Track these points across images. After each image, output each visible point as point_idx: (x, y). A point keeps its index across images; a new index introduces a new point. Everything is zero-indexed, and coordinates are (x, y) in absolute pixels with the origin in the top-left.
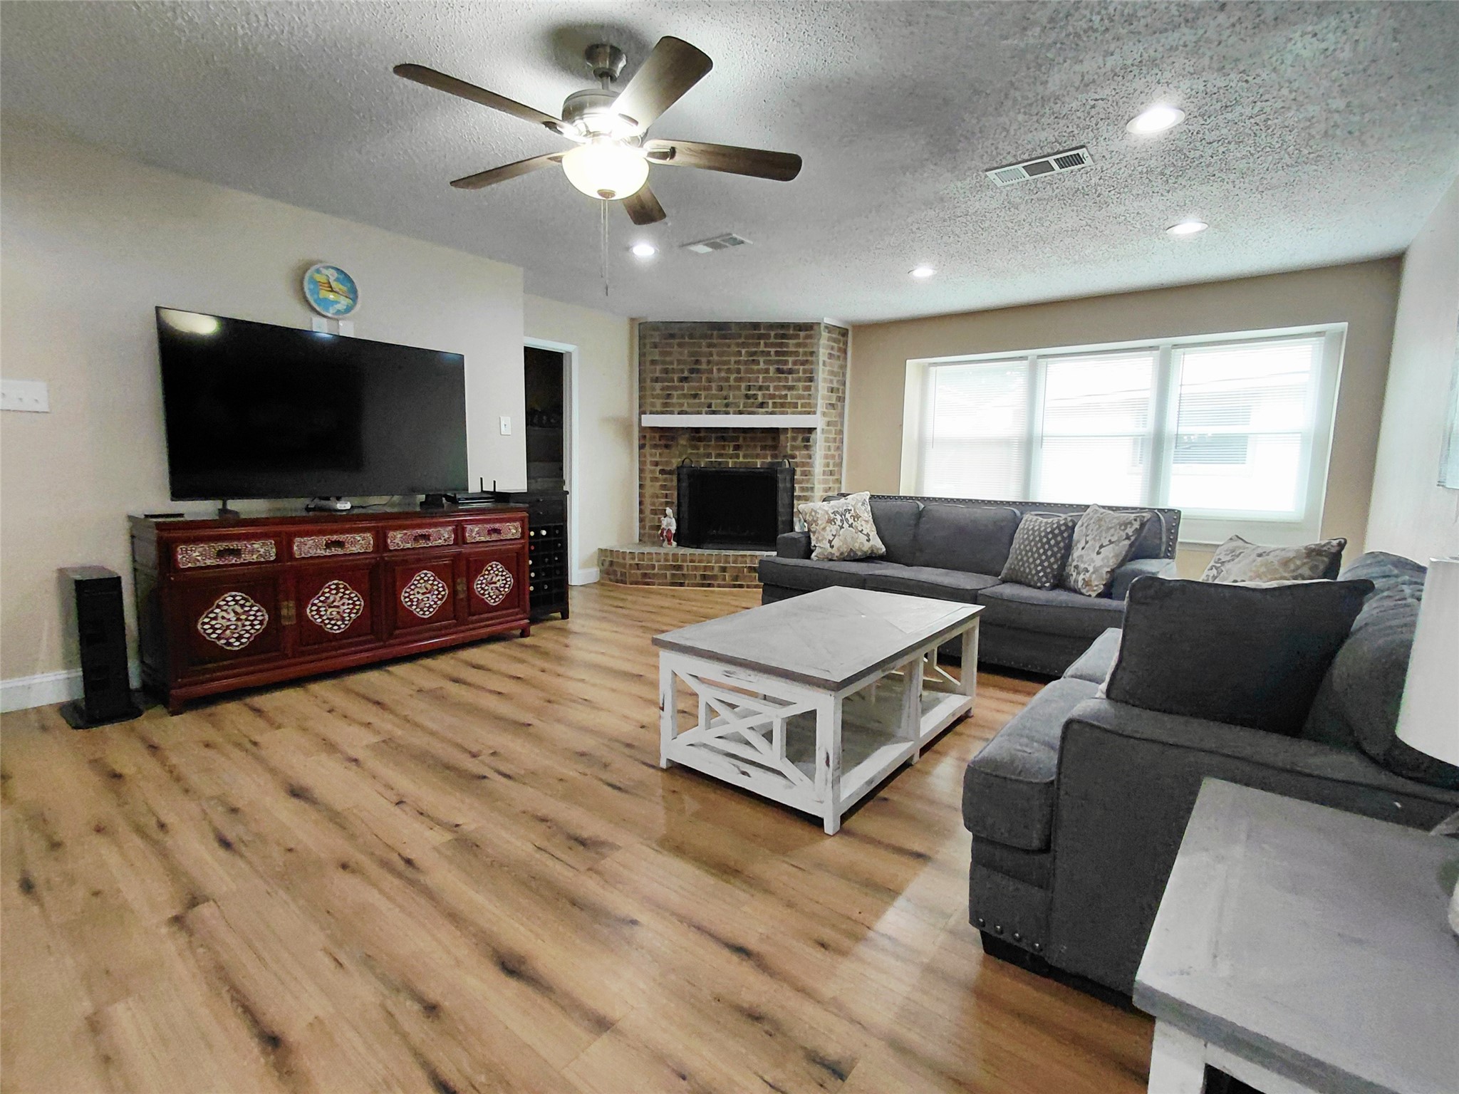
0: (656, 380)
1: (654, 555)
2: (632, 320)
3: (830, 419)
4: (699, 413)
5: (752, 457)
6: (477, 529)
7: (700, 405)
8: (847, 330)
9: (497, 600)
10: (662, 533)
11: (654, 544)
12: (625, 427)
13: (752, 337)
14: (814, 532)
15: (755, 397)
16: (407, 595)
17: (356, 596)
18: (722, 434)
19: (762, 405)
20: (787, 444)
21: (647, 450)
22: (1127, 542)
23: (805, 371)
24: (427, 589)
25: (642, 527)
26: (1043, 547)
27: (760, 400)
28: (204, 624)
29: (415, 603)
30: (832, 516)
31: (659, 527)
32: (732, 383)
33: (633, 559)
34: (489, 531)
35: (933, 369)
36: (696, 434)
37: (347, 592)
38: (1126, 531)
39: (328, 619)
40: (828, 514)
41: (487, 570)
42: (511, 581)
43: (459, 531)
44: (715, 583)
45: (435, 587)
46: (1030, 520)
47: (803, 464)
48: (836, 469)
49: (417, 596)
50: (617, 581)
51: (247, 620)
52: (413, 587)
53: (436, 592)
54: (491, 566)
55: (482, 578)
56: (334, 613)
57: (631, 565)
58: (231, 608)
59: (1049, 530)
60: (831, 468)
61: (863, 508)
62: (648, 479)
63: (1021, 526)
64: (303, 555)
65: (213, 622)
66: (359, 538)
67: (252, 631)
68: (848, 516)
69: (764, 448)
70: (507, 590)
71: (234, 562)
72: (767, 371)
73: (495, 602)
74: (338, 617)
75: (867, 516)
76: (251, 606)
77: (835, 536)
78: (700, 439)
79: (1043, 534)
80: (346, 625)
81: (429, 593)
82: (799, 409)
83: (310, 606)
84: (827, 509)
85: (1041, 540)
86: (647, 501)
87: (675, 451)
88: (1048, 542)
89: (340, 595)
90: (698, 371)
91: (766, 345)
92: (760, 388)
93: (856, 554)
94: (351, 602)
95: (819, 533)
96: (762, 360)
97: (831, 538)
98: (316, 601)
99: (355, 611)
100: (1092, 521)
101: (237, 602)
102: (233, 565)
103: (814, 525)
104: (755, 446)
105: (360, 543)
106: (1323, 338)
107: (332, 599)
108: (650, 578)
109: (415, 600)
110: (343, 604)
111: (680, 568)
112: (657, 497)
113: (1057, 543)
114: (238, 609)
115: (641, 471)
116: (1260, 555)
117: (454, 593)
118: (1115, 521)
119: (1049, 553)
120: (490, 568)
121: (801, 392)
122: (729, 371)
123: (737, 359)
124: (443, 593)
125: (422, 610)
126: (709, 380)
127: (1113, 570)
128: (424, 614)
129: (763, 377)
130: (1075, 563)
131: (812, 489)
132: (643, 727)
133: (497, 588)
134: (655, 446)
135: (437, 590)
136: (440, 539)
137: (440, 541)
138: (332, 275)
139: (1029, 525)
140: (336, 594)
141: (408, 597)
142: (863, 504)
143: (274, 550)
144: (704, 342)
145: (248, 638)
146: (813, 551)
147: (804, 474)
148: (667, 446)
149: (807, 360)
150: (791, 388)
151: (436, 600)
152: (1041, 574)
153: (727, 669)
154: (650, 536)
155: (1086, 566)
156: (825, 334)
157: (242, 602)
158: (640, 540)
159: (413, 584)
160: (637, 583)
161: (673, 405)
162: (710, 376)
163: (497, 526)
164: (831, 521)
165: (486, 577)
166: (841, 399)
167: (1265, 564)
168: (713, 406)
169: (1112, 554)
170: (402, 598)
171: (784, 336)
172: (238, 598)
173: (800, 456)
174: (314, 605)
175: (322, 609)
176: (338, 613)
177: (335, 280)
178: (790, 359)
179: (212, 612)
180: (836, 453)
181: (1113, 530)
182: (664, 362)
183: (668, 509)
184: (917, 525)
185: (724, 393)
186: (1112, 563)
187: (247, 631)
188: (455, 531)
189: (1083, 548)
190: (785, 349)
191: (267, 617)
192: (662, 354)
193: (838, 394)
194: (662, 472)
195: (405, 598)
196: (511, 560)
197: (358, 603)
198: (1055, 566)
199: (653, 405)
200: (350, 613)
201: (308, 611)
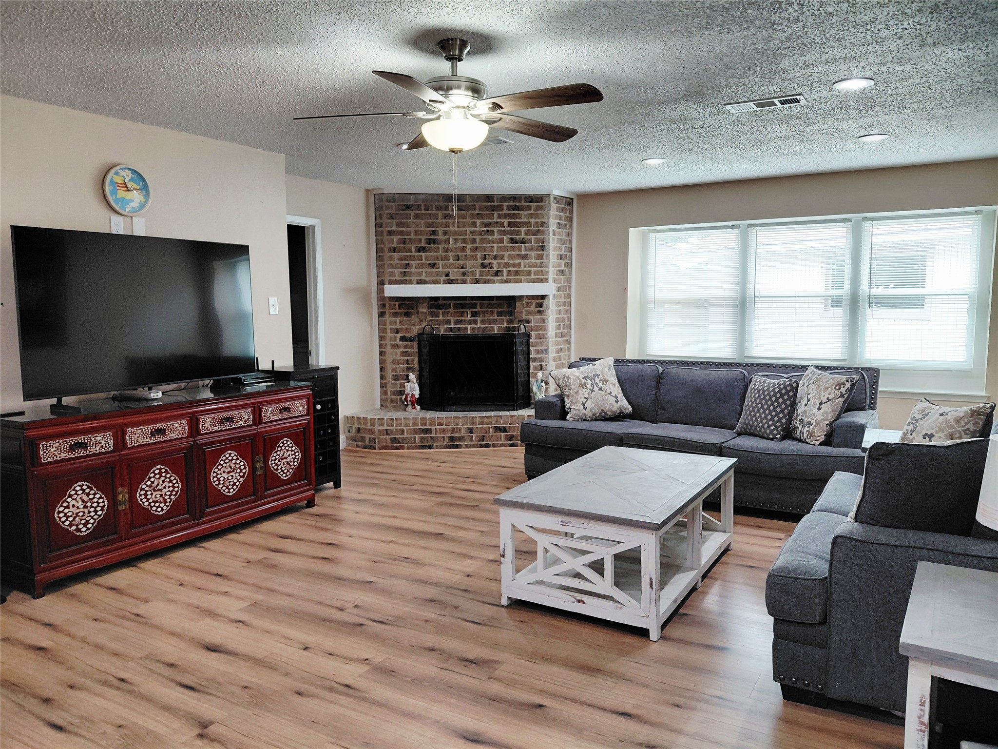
0: (394, 250)
1: (403, 421)
2: (368, 191)
3: (560, 285)
4: (437, 282)
5: (489, 322)
6: (270, 409)
7: (438, 273)
8: (572, 199)
9: (288, 474)
10: (406, 399)
11: (396, 408)
12: (365, 298)
13: (486, 208)
14: (568, 396)
15: (490, 266)
16: (215, 474)
17: (175, 479)
18: (461, 303)
19: (497, 274)
20: (522, 310)
21: (388, 318)
22: (842, 399)
23: (537, 241)
24: (231, 467)
25: (384, 393)
26: (772, 404)
27: (495, 268)
28: (59, 512)
29: (221, 482)
30: (583, 380)
31: (401, 392)
32: (468, 253)
33: (383, 425)
34: (280, 410)
35: (653, 235)
36: (436, 303)
37: (168, 476)
38: (840, 390)
39: (153, 501)
40: (579, 379)
41: (279, 446)
42: (299, 455)
43: (257, 413)
44: (463, 444)
45: (238, 466)
46: (759, 381)
47: (537, 329)
48: (566, 331)
49: (223, 475)
50: (365, 447)
51: (91, 507)
52: (219, 467)
53: (239, 471)
54: (283, 443)
55: (275, 455)
56: (158, 496)
57: (379, 431)
58: (79, 496)
59: (777, 390)
60: (562, 330)
61: (609, 373)
62: (389, 347)
63: (751, 386)
64: (133, 444)
65: (66, 511)
66: (176, 425)
67: (96, 517)
68: (597, 380)
69: (500, 314)
70: (295, 464)
71: (82, 454)
72: (501, 241)
73: (287, 476)
74: (161, 499)
75: (614, 380)
76: (95, 494)
77: (587, 399)
78: (439, 307)
79: (772, 394)
80: (167, 506)
81: (233, 471)
82: (533, 276)
83: (139, 490)
84: (577, 374)
85: (770, 399)
86: (389, 367)
87: (415, 319)
88: (777, 400)
89: (163, 479)
90: (435, 241)
91: (499, 216)
92: (495, 257)
93: (605, 413)
94: (171, 485)
95: (573, 396)
96: (495, 230)
97: (584, 401)
98: (144, 486)
99: (174, 493)
100: (811, 382)
101: (84, 490)
102: (82, 457)
103: (567, 390)
104: (492, 312)
105: (177, 429)
106: (981, 215)
107: (156, 483)
108: (400, 443)
109: (222, 479)
110: (165, 488)
111: (428, 431)
112: (399, 363)
113: (784, 402)
114: (85, 498)
115: (381, 338)
116: (941, 415)
117: (253, 469)
118: (830, 381)
119: (778, 410)
120: (281, 445)
121: (533, 260)
122: (464, 241)
123: (472, 229)
124: (244, 471)
125: (227, 488)
126: (446, 250)
127: (832, 423)
128: (229, 492)
129: (498, 247)
130: (800, 418)
131: (546, 351)
132: (468, 576)
133: (288, 462)
134: (395, 314)
135: (239, 468)
136: (241, 420)
137: (241, 422)
138: (128, 175)
139: (759, 386)
140: (159, 478)
141: (216, 477)
142: (609, 369)
143: (112, 441)
144: (440, 214)
145: (93, 524)
146: (568, 413)
147: (539, 337)
148: (407, 314)
149: (539, 230)
150: (524, 257)
151: (238, 478)
152: (773, 428)
153: (562, 520)
154: (392, 401)
155: (809, 420)
156: (554, 205)
157: (87, 491)
158: (382, 405)
159: (220, 464)
160: (386, 448)
161: (410, 274)
162: (446, 246)
163: (287, 404)
164: (583, 386)
165: (279, 453)
166: (569, 265)
167: (946, 421)
168: (451, 274)
169: (830, 410)
170: (212, 478)
171: (516, 208)
172: (85, 487)
173: (534, 320)
174: (142, 489)
175: (149, 493)
176: (161, 496)
177: (130, 181)
178: (523, 229)
179: (65, 501)
180: (566, 316)
181: (829, 389)
182: (402, 233)
183: (411, 374)
184: (658, 385)
185: (461, 262)
186: (831, 417)
187: (92, 518)
188: (254, 412)
189: (806, 405)
190: (517, 220)
191: (106, 503)
192: (399, 225)
193: (565, 259)
194: (403, 339)
195: (214, 477)
196: (298, 436)
197: (176, 485)
198: (784, 421)
199: (391, 274)
200: (170, 495)
201: (138, 495)
